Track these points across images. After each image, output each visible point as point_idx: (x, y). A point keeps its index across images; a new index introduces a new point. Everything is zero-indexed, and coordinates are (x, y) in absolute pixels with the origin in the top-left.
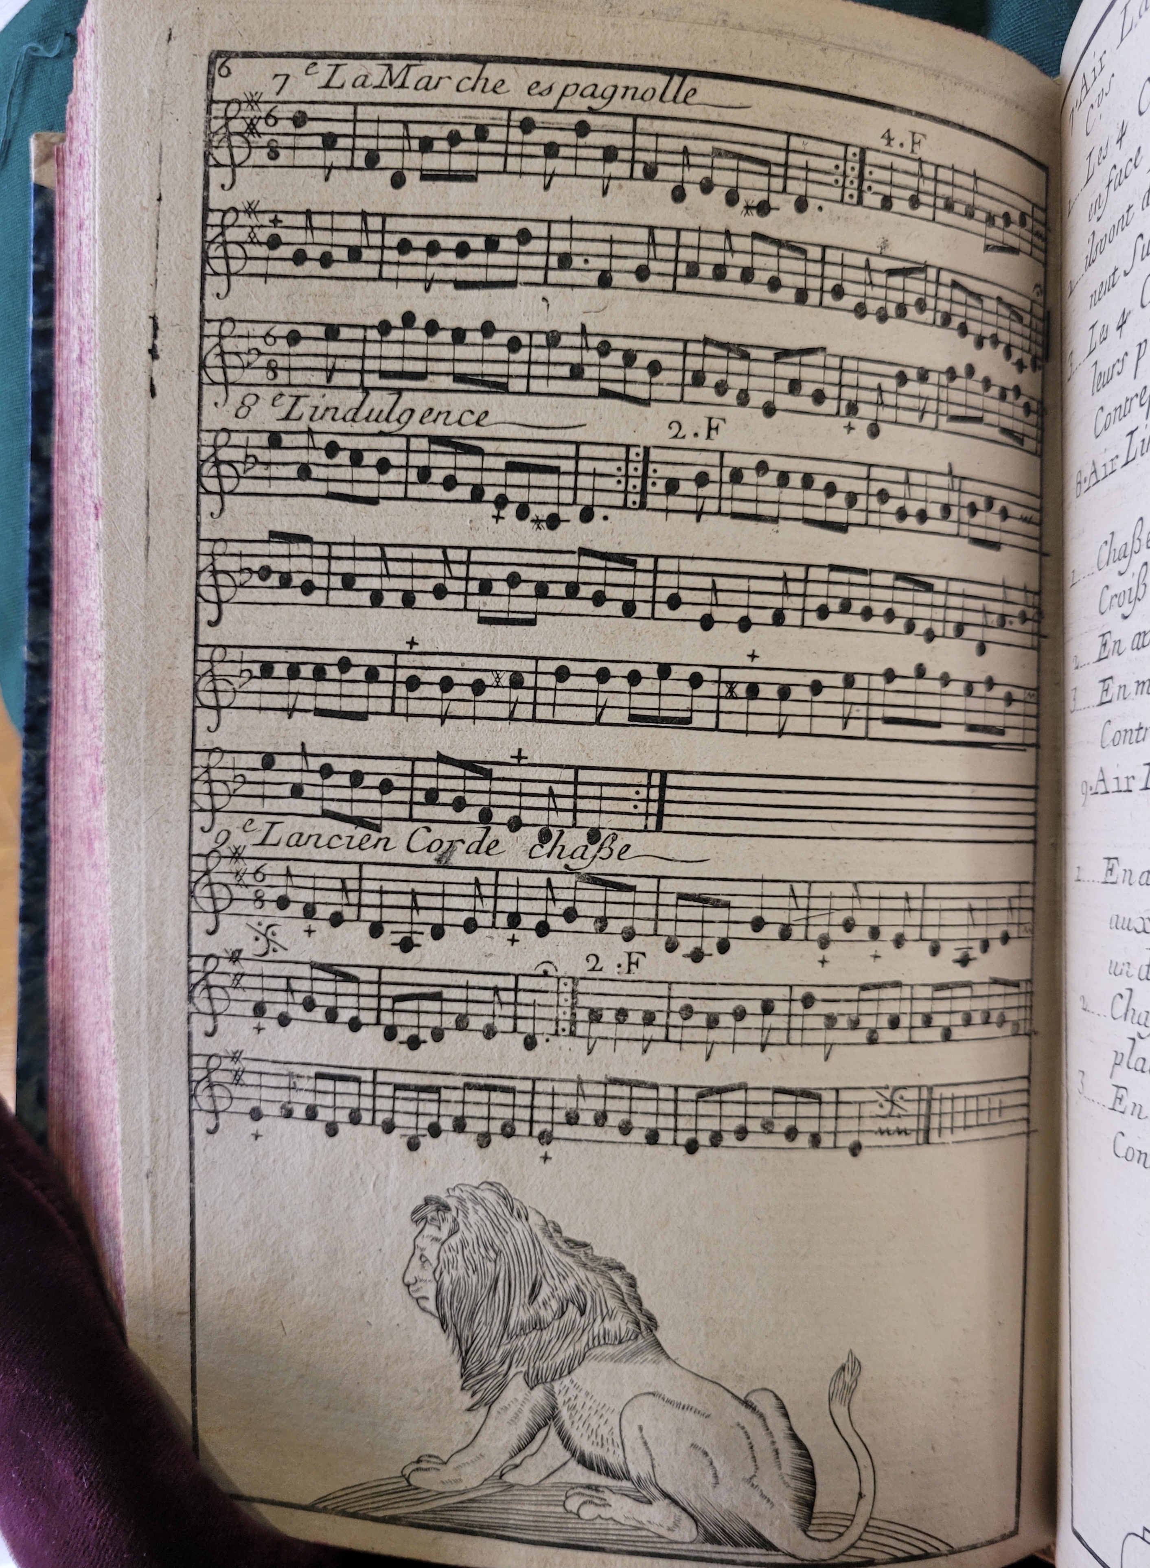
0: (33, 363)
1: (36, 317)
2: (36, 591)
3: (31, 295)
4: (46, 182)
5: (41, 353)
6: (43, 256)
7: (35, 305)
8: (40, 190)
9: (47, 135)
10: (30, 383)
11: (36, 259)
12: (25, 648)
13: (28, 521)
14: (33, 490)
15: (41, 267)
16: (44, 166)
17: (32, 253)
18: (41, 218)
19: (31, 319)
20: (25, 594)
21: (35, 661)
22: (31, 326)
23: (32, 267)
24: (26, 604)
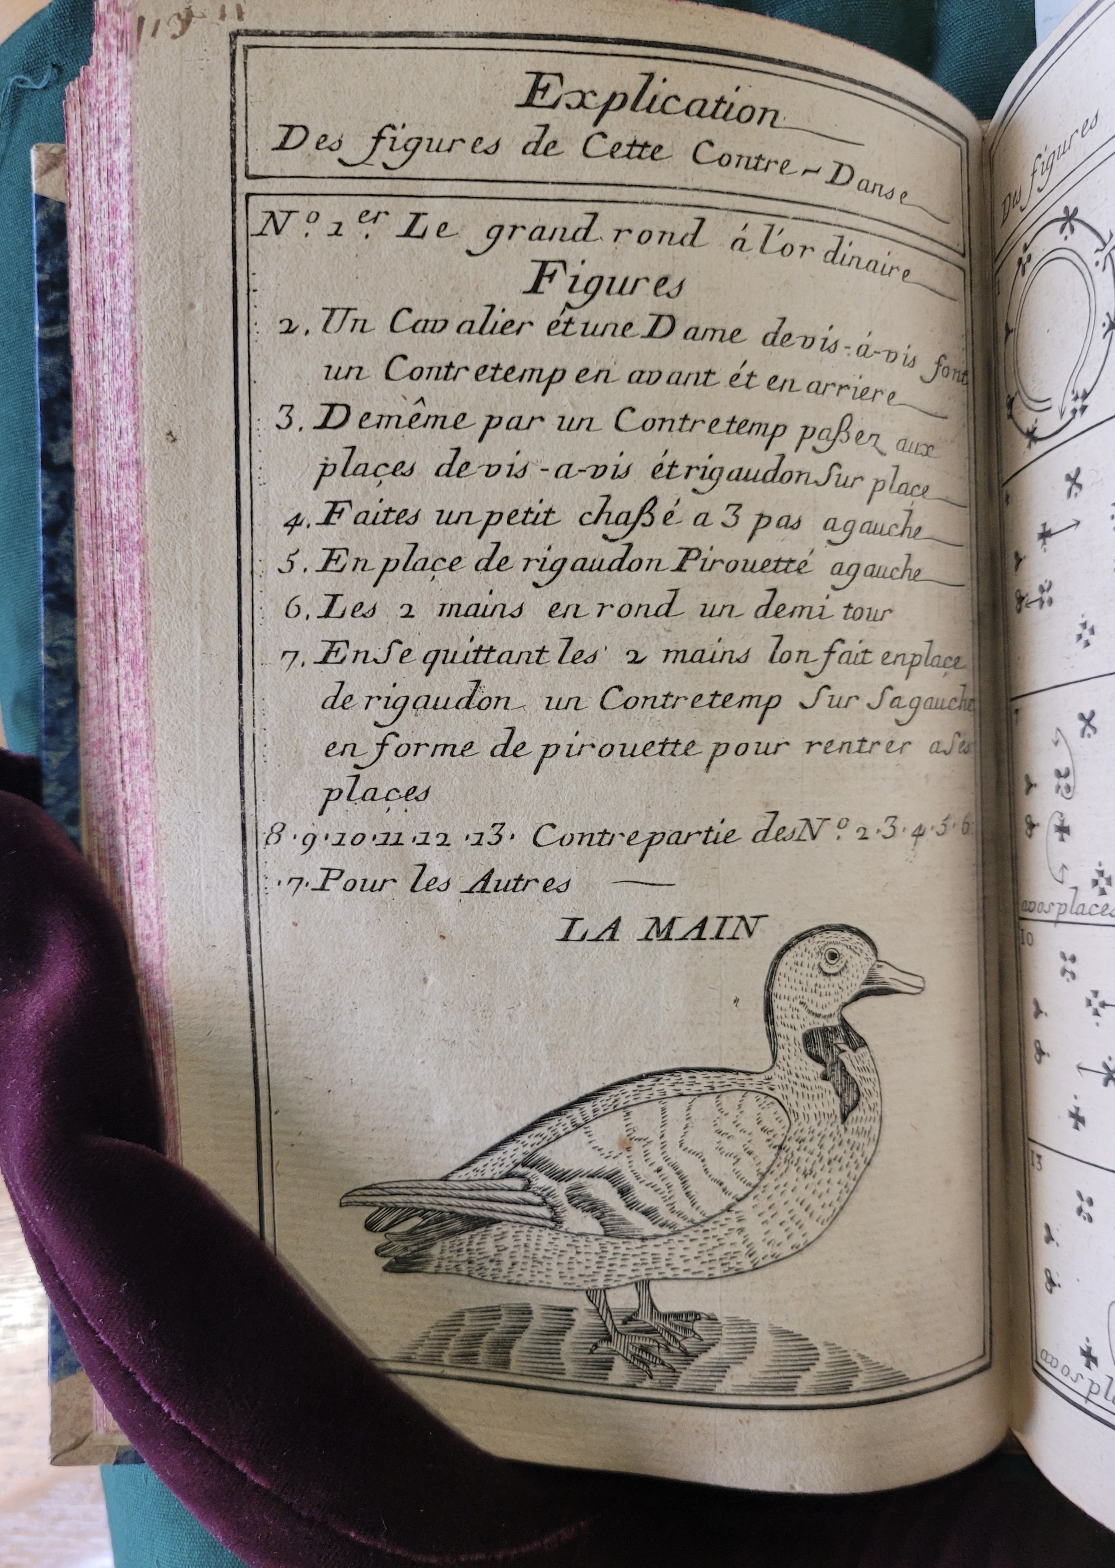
0: (40, 371)
1: (42, 326)
2: (51, 595)
3: (36, 304)
4: (48, 193)
5: (49, 361)
6: (47, 266)
7: (41, 313)
8: (42, 200)
9: (47, 146)
10: (38, 391)
11: (40, 269)
12: (42, 653)
13: (41, 526)
14: (44, 496)
15: (47, 277)
16: (45, 177)
17: (36, 263)
18: (45, 228)
19: (37, 328)
20: (42, 600)
21: (53, 664)
22: (37, 334)
23: (36, 276)
24: (42, 609)
